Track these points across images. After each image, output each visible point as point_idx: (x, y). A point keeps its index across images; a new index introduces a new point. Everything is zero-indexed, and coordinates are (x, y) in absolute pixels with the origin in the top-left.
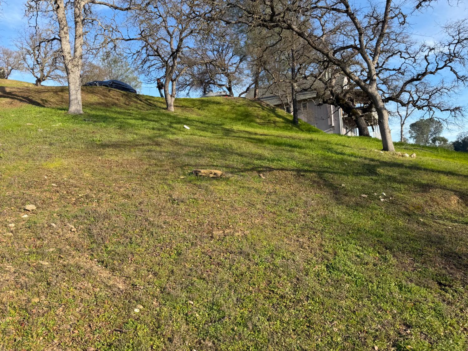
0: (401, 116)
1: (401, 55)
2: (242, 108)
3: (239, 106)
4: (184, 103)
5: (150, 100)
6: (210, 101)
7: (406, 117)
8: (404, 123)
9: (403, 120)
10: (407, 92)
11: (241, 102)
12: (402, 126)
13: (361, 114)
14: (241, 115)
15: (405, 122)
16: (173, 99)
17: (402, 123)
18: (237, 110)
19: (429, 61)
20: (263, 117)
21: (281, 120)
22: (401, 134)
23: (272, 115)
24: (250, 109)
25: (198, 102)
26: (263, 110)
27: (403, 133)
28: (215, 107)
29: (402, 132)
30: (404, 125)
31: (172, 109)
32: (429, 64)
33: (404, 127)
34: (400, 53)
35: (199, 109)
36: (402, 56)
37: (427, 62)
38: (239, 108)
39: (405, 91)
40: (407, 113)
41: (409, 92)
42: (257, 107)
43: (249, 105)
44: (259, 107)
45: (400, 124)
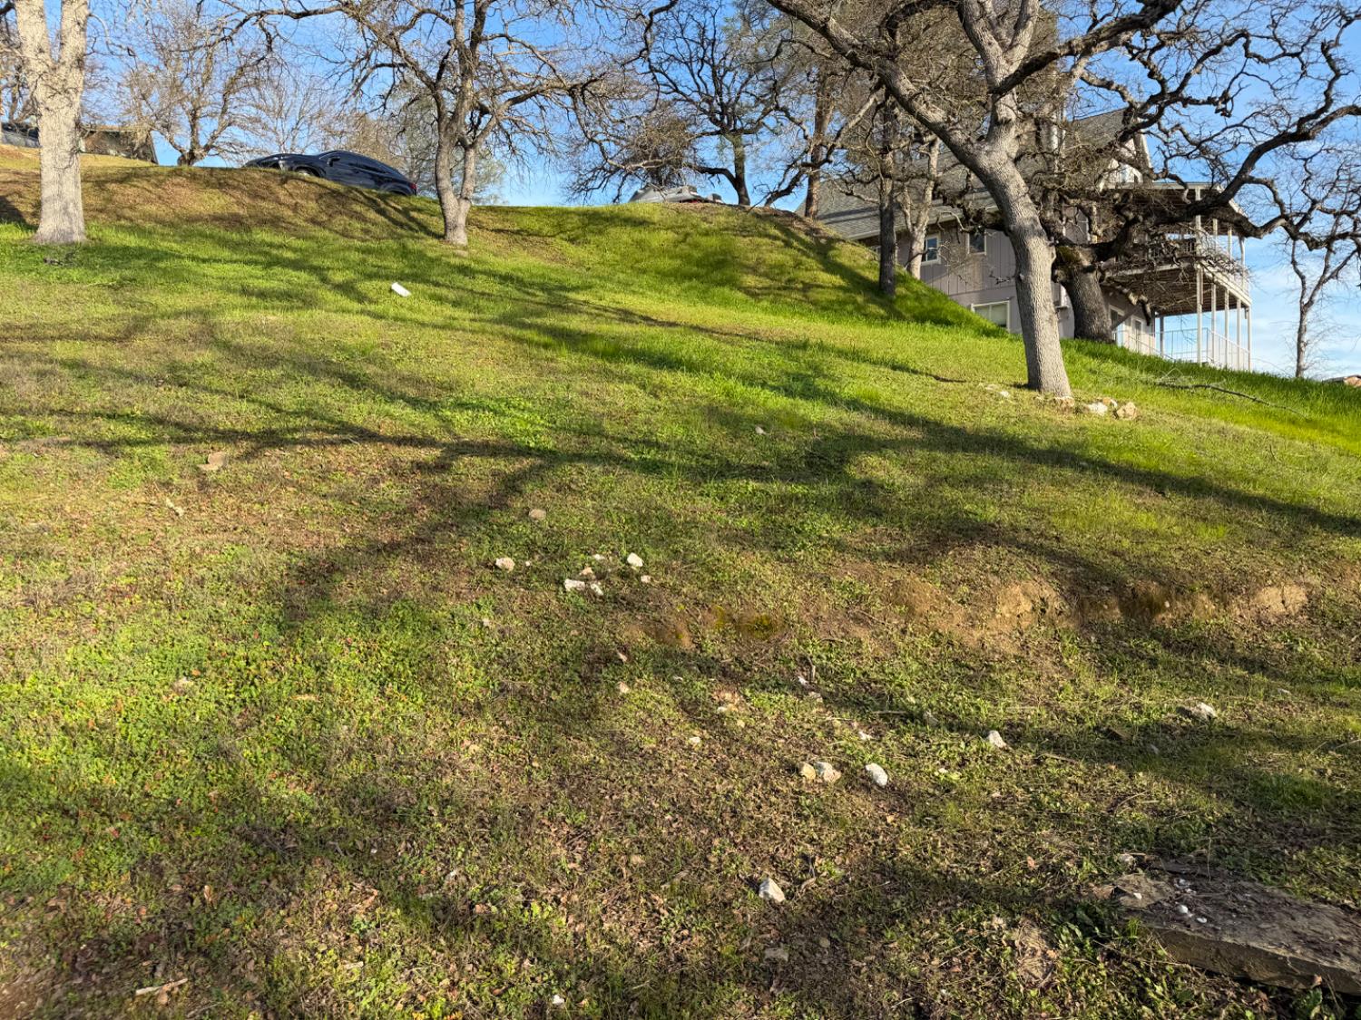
0: (1303, 278)
1: (1246, 46)
2: (713, 242)
3: (707, 233)
4: (527, 222)
5: (420, 210)
6: (618, 217)
7: (1321, 282)
8: (1311, 302)
9: (1309, 292)
10: (1258, 182)
11: (722, 219)
12: (1303, 313)
13: (1086, 263)
14: (699, 263)
15: (1316, 298)
16: (465, 206)
17: (1306, 300)
18: (696, 246)
19: (1338, 65)
20: (775, 271)
21: (837, 280)
22: (1300, 340)
23: (811, 262)
24: (742, 242)
25: (576, 218)
26: (788, 244)
27: (1306, 338)
28: (625, 235)
29: (1301, 331)
30: (1314, 308)
31: (460, 237)
32: (1338, 75)
33: (1309, 316)
34: (1243, 40)
35: (572, 241)
36: (1252, 50)
37: (1333, 68)
38: (703, 240)
39: (1252, 180)
40: (1327, 267)
41: (1269, 184)
42: (769, 236)
43: (743, 231)
44: (776, 238)
45: (1298, 305)
